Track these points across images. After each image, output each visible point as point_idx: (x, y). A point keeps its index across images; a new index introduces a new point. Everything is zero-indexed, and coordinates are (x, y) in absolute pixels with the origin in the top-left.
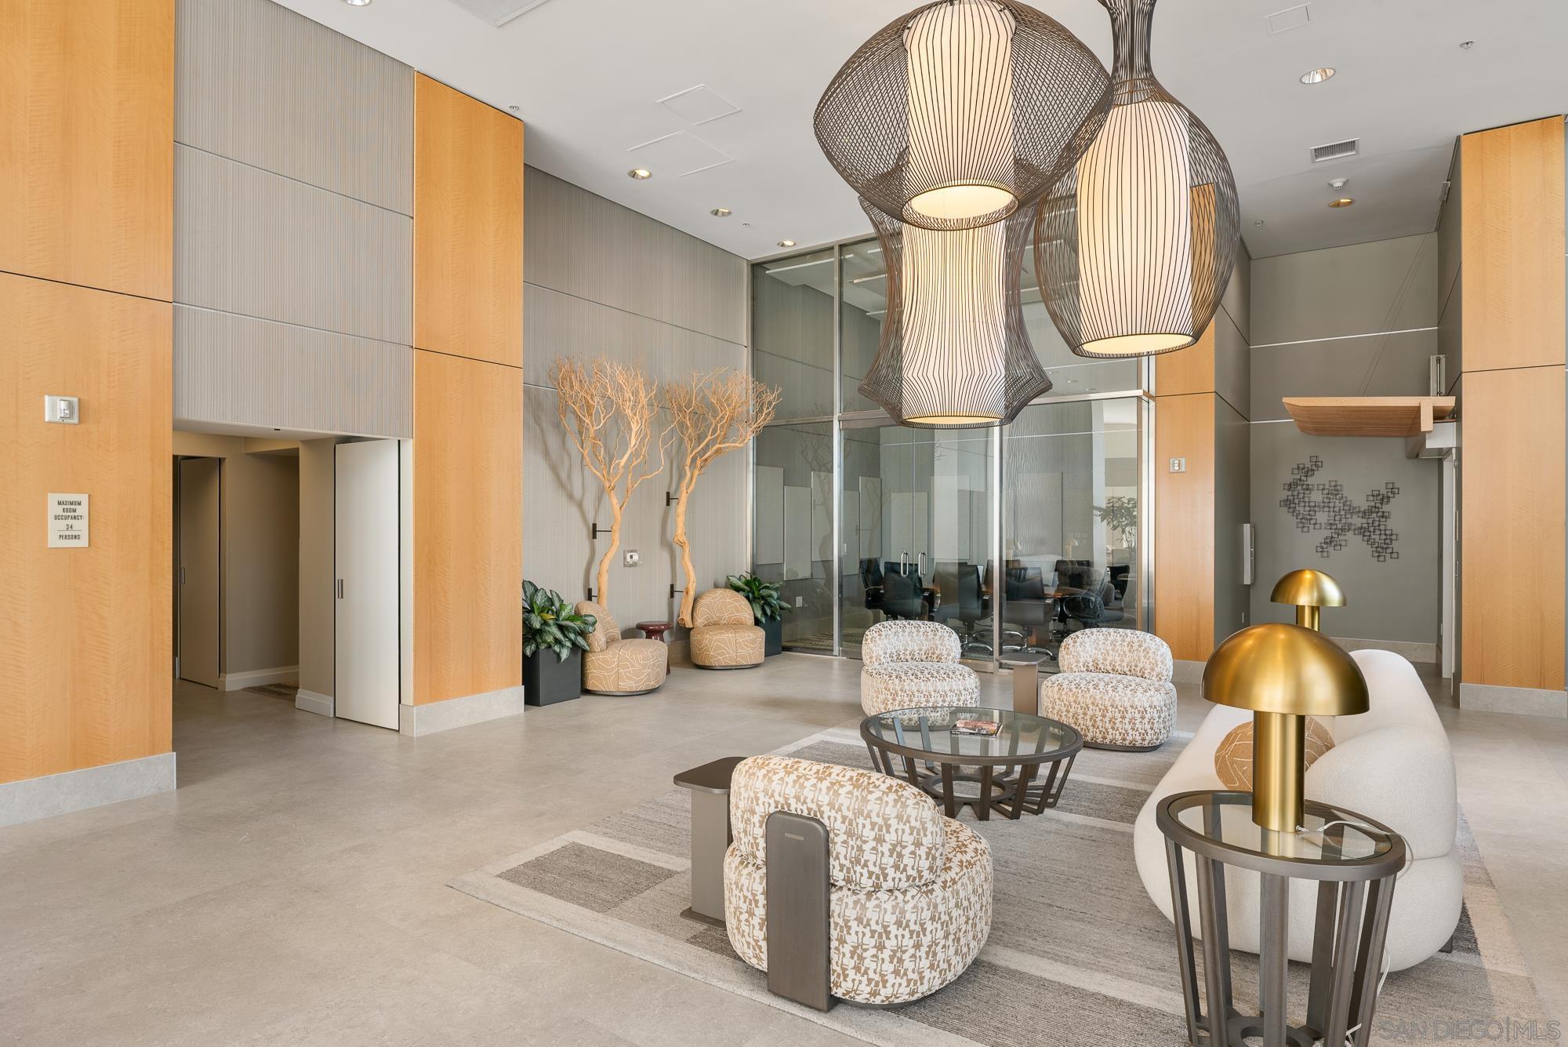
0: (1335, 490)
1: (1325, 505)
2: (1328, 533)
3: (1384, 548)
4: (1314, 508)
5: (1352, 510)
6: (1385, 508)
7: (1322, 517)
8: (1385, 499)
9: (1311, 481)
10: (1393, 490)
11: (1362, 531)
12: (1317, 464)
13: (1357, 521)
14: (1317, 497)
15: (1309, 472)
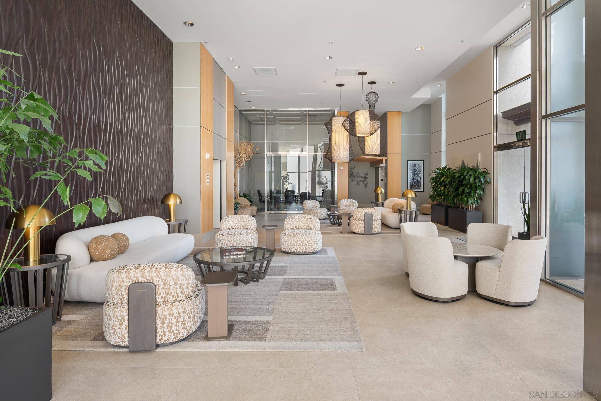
0: (358, 173)
1: (356, 176)
2: (357, 182)
3: (366, 185)
4: (354, 177)
5: (361, 177)
6: (367, 177)
7: (356, 179)
8: (367, 175)
9: (354, 171)
10: (368, 173)
11: (363, 181)
12: (355, 167)
13: (362, 179)
14: (355, 174)
15: (353, 169)
